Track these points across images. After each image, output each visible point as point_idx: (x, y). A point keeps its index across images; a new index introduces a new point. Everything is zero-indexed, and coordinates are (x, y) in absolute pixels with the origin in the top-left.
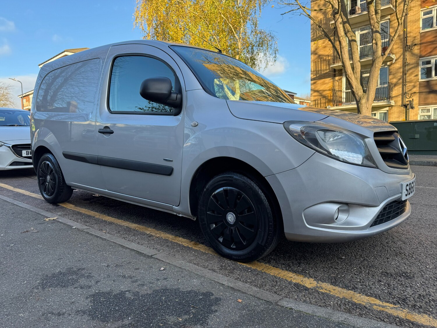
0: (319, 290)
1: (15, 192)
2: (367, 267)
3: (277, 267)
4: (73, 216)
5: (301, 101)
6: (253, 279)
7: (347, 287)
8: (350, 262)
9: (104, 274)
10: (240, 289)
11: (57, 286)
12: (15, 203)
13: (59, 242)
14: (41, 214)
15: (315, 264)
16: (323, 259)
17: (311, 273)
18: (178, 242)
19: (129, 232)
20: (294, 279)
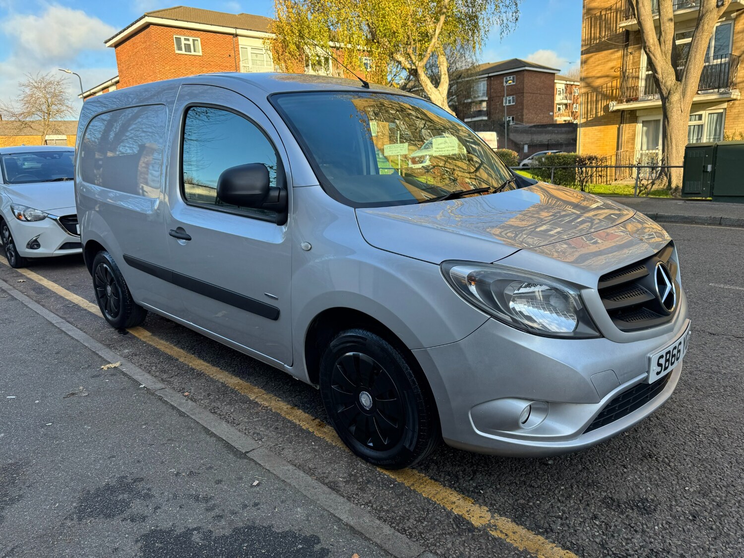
0: (490, 532)
1: (68, 300)
2: (584, 485)
3: (436, 480)
4: (145, 358)
5: (568, 83)
6: (393, 504)
7: (536, 528)
8: (558, 473)
9: (168, 491)
10: (363, 532)
11: (99, 515)
12: (63, 329)
13: (115, 418)
14: (97, 354)
15: (499, 475)
16: (515, 465)
17: (489, 494)
18: (294, 421)
19: (224, 395)
20: (457, 507)
